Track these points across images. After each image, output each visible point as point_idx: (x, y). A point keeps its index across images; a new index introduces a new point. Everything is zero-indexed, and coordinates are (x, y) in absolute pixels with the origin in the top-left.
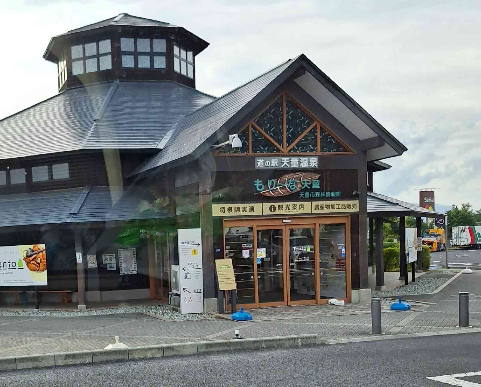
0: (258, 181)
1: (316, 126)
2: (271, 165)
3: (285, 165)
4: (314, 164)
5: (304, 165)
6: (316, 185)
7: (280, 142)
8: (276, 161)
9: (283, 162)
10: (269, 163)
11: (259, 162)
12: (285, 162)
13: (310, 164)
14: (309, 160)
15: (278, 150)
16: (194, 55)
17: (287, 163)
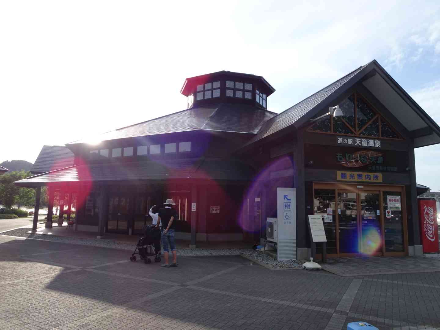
0: (339, 154)
1: (378, 117)
2: (347, 143)
3: (358, 144)
4: (378, 145)
5: (371, 144)
6: (381, 161)
7: (354, 127)
8: (351, 140)
9: (356, 141)
10: (346, 141)
11: (339, 139)
12: (358, 142)
13: (376, 145)
14: (374, 142)
15: (352, 133)
16: (267, 96)
17: (359, 142)
